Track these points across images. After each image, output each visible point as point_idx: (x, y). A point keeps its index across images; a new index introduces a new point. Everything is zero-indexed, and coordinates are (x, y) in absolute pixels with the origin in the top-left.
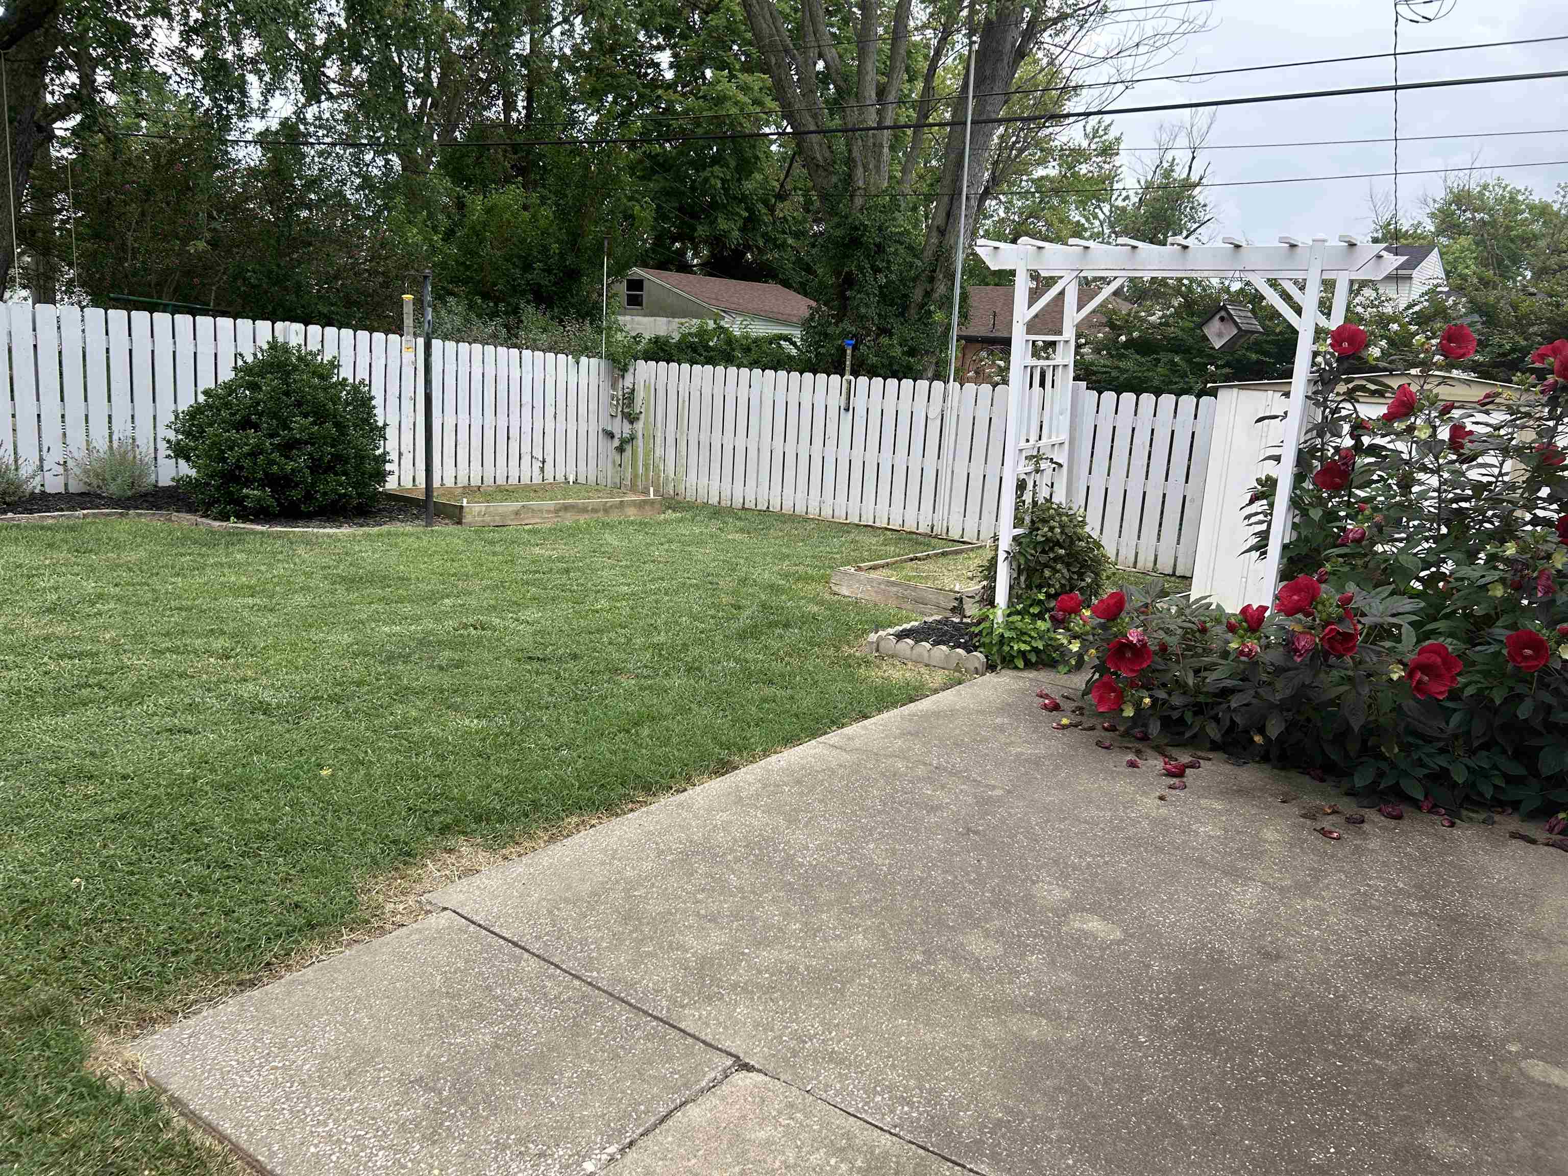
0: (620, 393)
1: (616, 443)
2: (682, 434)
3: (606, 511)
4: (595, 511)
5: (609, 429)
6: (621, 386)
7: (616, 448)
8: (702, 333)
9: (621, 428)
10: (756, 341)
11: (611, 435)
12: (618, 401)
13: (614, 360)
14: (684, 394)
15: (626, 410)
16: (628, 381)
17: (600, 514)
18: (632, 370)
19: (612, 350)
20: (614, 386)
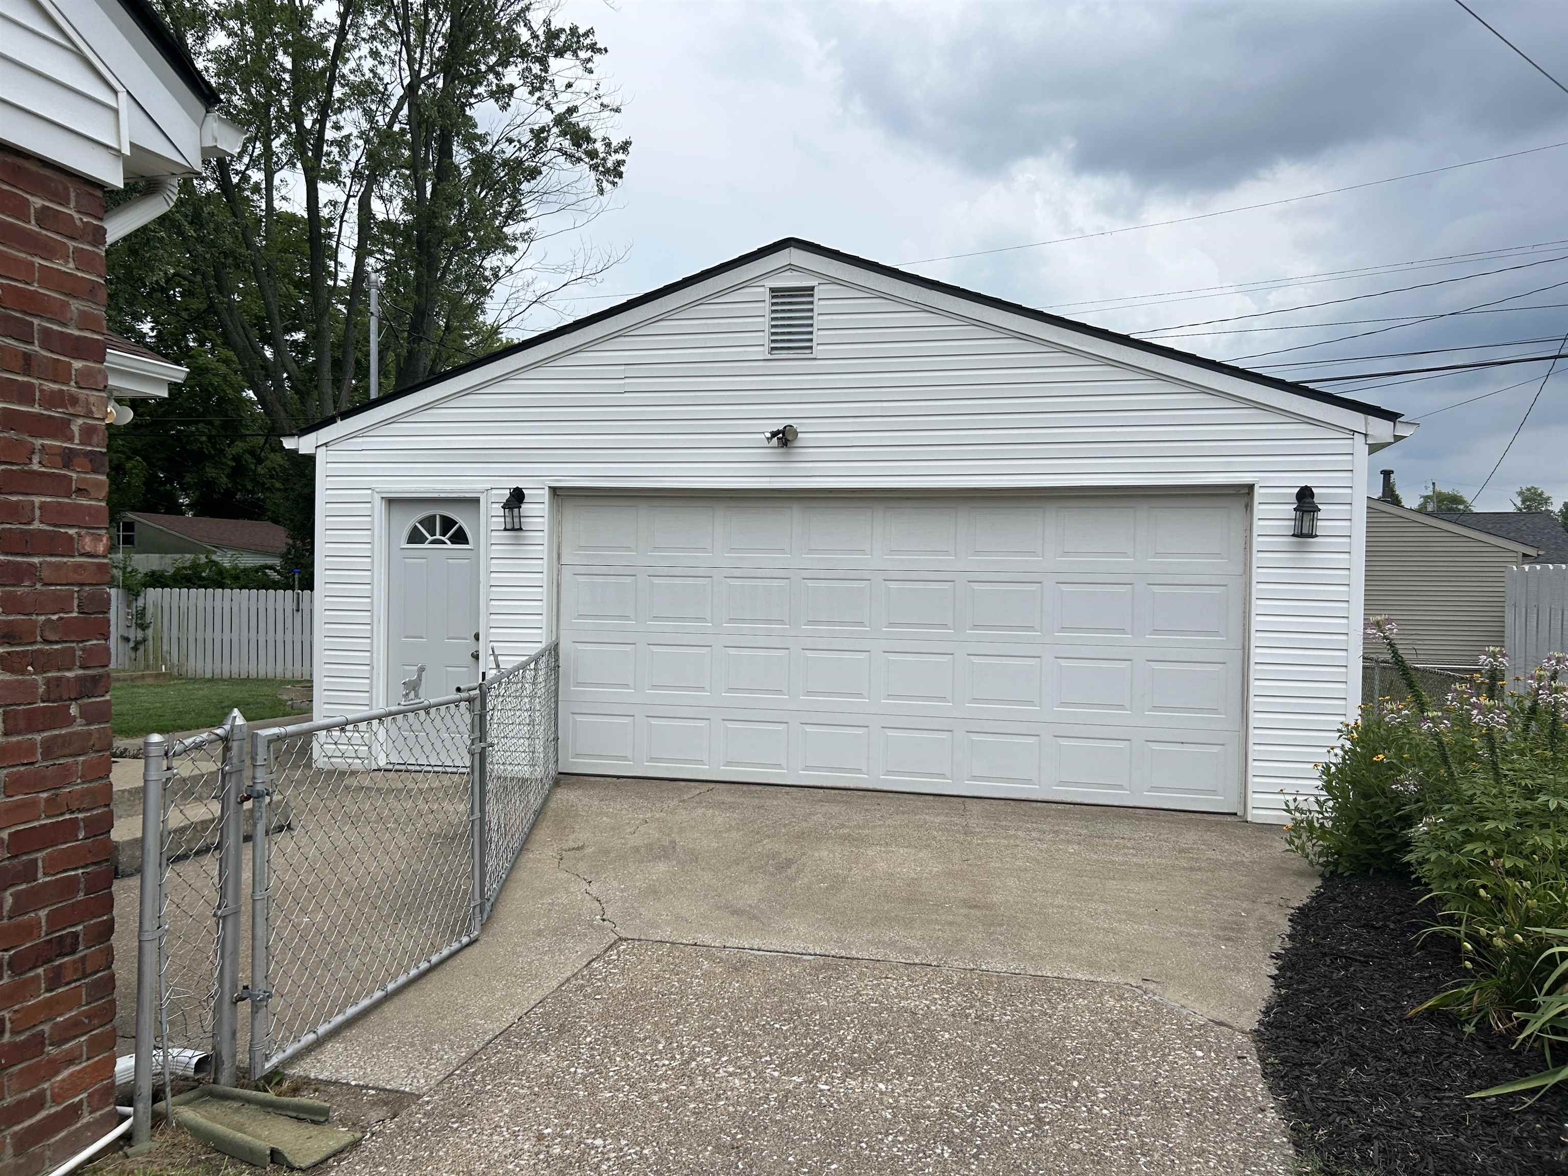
0: (134, 610)
1: (132, 644)
2: (183, 633)
3: (132, 680)
4: (125, 680)
5: (126, 635)
6: (134, 605)
7: (132, 648)
8: (195, 566)
9: (135, 634)
10: (245, 570)
11: (127, 640)
12: (132, 615)
13: (129, 590)
14: (184, 608)
15: (139, 622)
16: (141, 602)
17: (129, 682)
18: (143, 595)
19: (128, 582)
20: (129, 607)
